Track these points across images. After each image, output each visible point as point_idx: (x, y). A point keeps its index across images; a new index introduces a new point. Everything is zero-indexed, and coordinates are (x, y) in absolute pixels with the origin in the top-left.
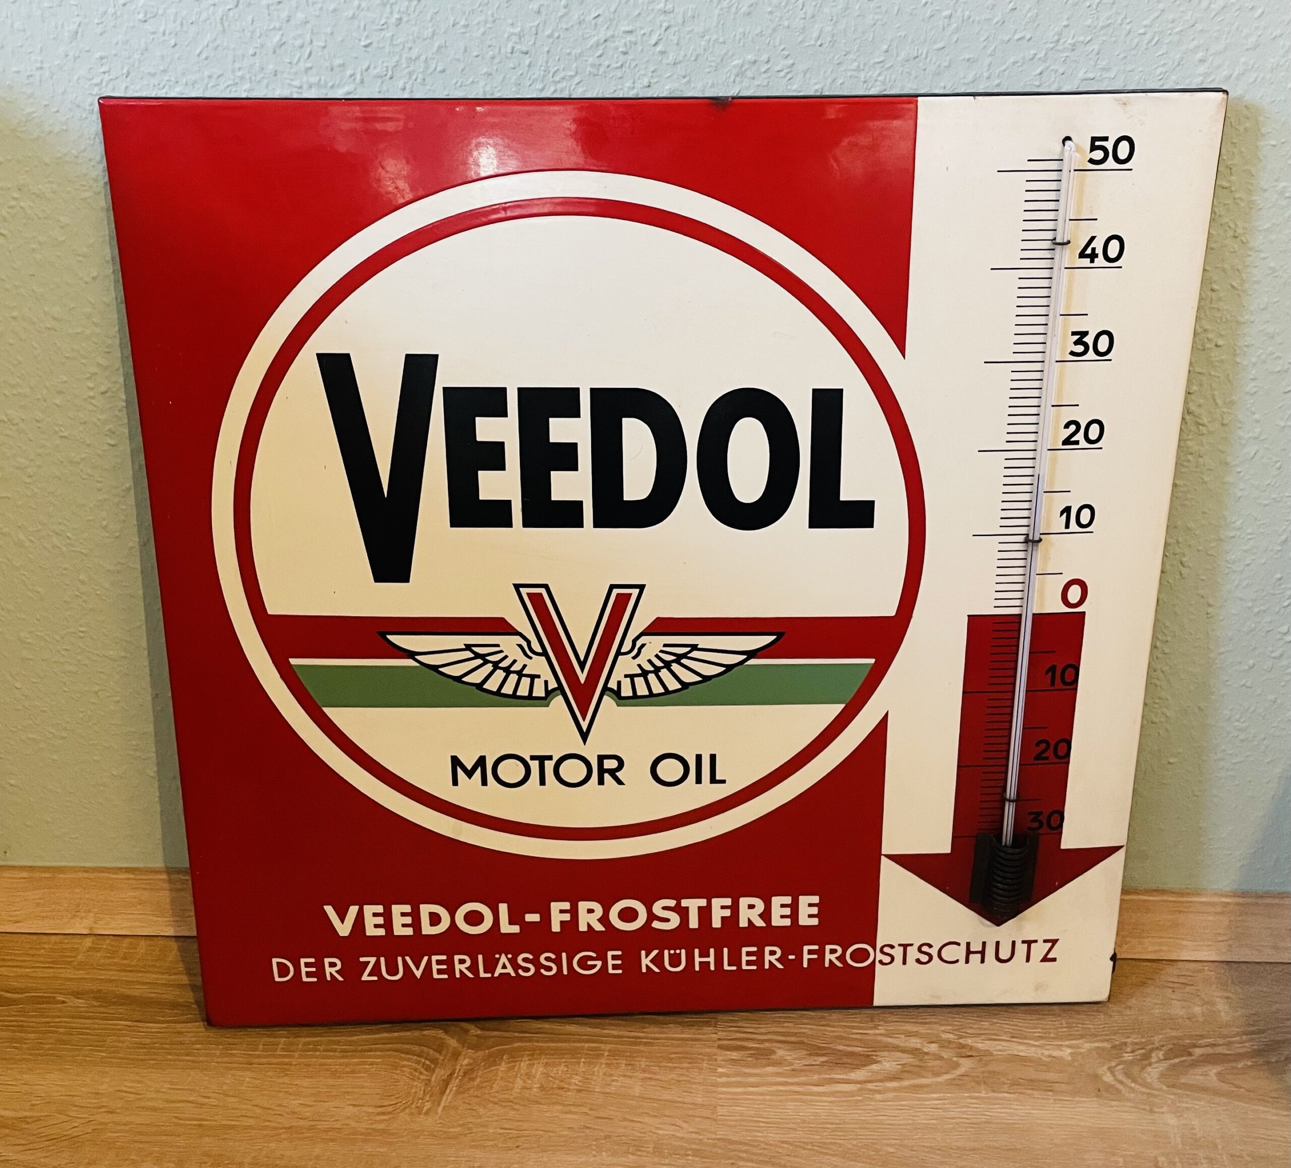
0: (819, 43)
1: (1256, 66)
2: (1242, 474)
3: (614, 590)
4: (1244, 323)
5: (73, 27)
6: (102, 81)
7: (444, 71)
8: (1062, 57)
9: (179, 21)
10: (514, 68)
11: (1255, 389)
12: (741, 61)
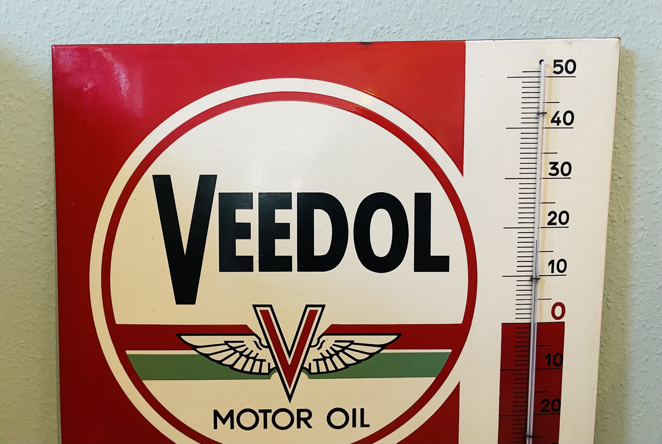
0: (414, 18)
1: (630, 31)
2: (636, 249)
3: (308, 308)
4: (632, 166)
5: (43, 12)
6: (55, 39)
7: (227, 33)
8: (535, 26)
9: (96, 8)
10: (262, 31)
11: (640, 202)
12: (376, 27)
